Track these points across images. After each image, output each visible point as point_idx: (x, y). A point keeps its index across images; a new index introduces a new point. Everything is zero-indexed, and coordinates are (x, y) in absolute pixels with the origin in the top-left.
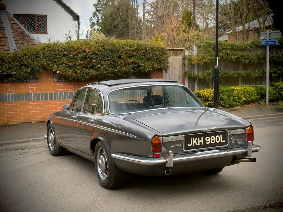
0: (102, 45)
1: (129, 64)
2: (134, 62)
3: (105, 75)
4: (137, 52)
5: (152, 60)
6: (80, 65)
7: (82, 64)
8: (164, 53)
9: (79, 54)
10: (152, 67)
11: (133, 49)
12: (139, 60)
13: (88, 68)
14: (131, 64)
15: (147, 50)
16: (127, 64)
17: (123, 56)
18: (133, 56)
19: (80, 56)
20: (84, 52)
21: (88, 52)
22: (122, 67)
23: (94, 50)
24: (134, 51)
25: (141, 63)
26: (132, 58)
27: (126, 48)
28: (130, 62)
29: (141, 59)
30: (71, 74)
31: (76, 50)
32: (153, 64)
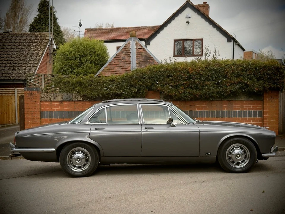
0: (207, 65)
1: (235, 83)
2: (241, 82)
3: (209, 95)
4: (246, 72)
5: (263, 79)
6: (183, 85)
7: (185, 84)
8: (278, 71)
9: (182, 74)
10: (263, 86)
11: (241, 69)
12: (247, 79)
13: (191, 88)
14: (238, 84)
15: (257, 69)
16: (233, 84)
17: (229, 75)
18: (241, 75)
19: (183, 77)
20: (188, 72)
21: (191, 72)
22: (227, 87)
23: (198, 70)
24: (242, 70)
25: (249, 83)
26: (240, 78)
27: (233, 67)
28: (237, 82)
29: (250, 79)
30: (174, 94)
31: (180, 71)
32: (265, 83)
